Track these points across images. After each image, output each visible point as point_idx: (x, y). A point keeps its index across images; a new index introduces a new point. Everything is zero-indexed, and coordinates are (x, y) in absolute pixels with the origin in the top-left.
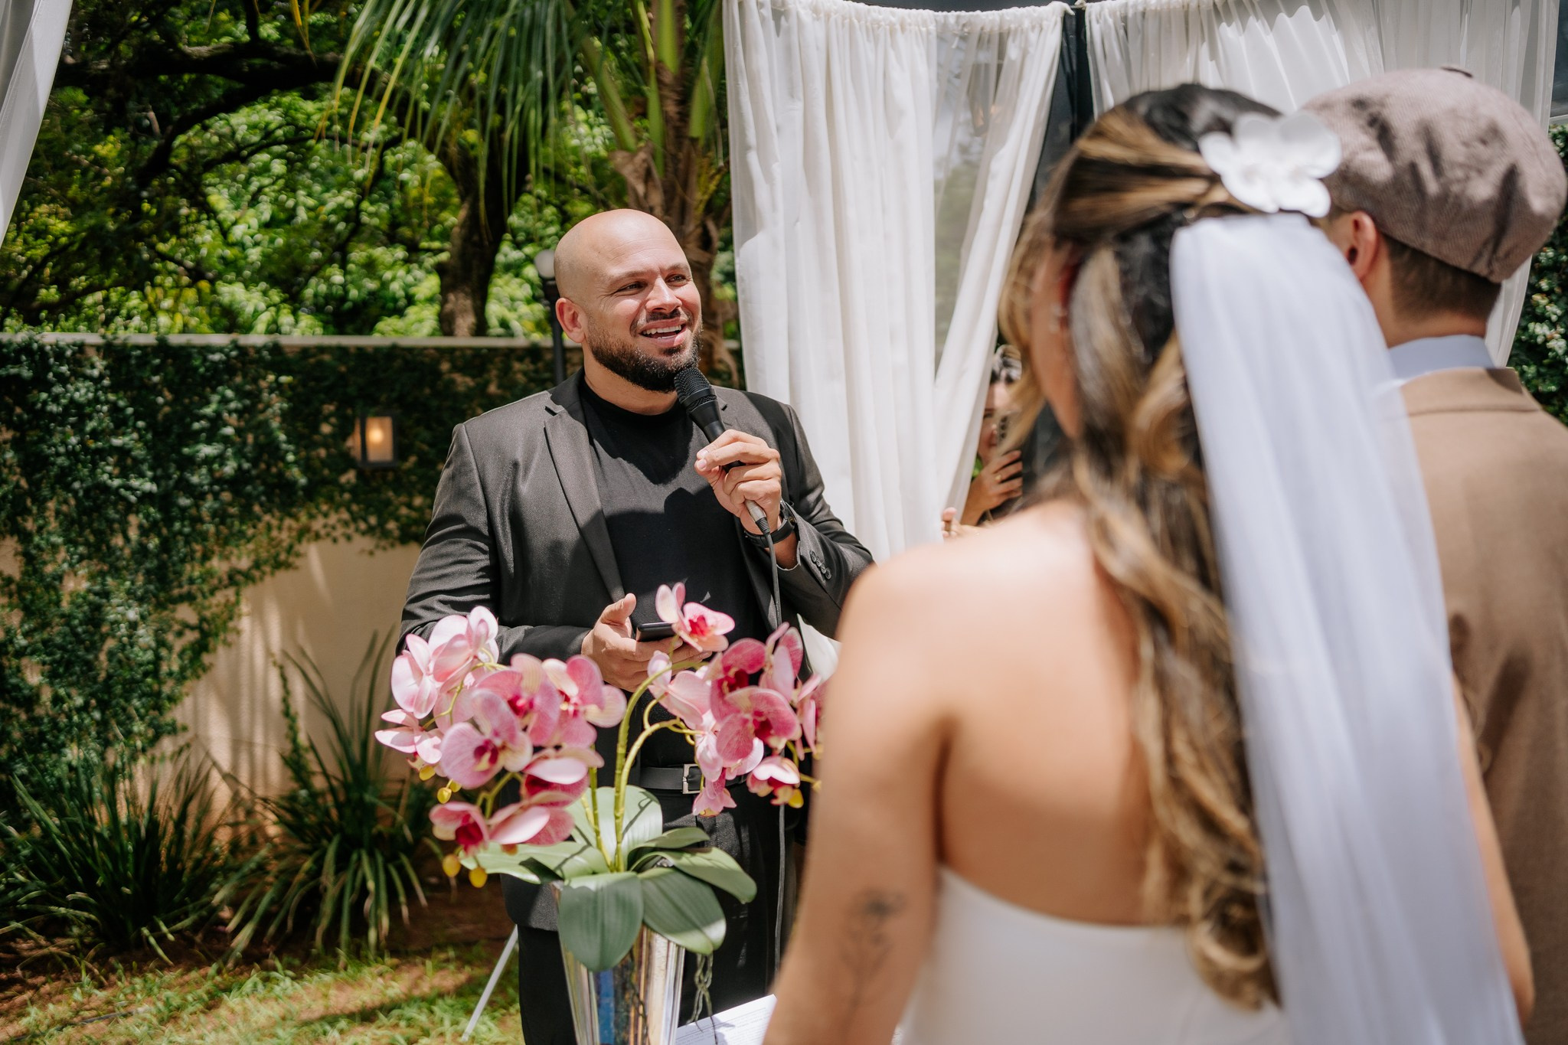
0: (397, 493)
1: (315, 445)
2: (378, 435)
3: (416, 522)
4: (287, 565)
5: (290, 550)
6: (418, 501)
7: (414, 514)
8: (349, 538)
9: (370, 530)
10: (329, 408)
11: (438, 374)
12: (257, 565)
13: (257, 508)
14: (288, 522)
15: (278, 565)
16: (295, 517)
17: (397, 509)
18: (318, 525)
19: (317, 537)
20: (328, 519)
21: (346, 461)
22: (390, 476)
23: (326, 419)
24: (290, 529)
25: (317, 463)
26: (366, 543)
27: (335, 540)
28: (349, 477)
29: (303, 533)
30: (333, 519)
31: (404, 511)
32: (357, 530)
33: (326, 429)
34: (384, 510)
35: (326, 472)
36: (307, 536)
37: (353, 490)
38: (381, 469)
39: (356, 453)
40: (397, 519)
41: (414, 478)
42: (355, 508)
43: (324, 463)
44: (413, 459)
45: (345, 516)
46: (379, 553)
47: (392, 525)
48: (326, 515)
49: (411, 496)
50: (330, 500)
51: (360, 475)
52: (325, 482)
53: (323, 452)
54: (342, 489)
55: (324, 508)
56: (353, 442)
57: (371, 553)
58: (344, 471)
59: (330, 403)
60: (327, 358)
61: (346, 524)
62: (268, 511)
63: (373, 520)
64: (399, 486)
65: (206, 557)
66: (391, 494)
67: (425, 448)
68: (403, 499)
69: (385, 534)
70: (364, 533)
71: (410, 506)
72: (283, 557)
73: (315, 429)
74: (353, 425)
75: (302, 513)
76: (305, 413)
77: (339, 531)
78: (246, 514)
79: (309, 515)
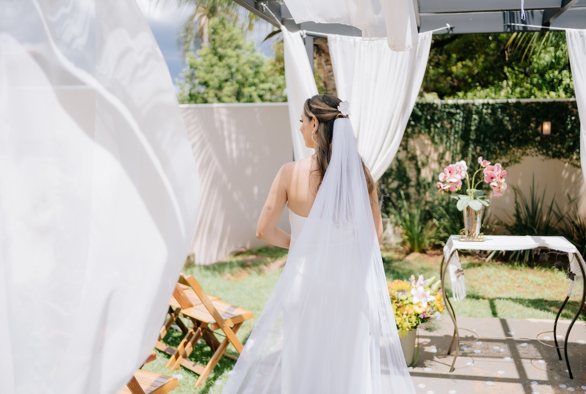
0: (552, 143)
1: (528, 129)
2: (547, 127)
3: (557, 152)
4: (518, 162)
5: (519, 158)
6: (559, 146)
7: (557, 150)
8: (537, 156)
9: (543, 154)
10: (533, 119)
11: (568, 109)
12: (510, 162)
13: (511, 146)
14: (520, 150)
15: (516, 162)
16: (522, 149)
17: (552, 148)
18: (528, 151)
19: (528, 155)
20: (531, 150)
21: (537, 134)
22: (551, 139)
23: (533, 123)
24: (520, 152)
25: (529, 135)
26: (543, 157)
27: (533, 156)
28: (538, 138)
29: (524, 154)
30: (533, 150)
31: (554, 149)
32: (539, 153)
33: (532, 125)
34: (548, 148)
35: (531, 137)
36: (525, 154)
37: (539, 142)
38: (547, 136)
39: (540, 132)
40: (552, 151)
41: (558, 139)
42: (539, 147)
43: (531, 134)
44: (558, 134)
45: (536, 149)
46: (546, 161)
47: (550, 153)
48: (530, 149)
49: (557, 144)
50: (532, 145)
51: (542, 138)
52: (530, 139)
53: (531, 131)
54: (536, 142)
55: (530, 147)
56: (539, 129)
57: (543, 160)
58: (537, 136)
59: (534, 117)
60: (534, 105)
61: (536, 152)
62: (514, 147)
63: (544, 151)
64: (553, 142)
66: (550, 144)
67: (562, 130)
68: (555, 145)
69: (548, 155)
70: (541, 155)
71: (556, 147)
72: (517, 160)
73: (529, 125)
74: (540, 124)
75: (524, 148)
76: (526, 120)
77: (534, 154)
78: (508, 148)
79: (526, 149)
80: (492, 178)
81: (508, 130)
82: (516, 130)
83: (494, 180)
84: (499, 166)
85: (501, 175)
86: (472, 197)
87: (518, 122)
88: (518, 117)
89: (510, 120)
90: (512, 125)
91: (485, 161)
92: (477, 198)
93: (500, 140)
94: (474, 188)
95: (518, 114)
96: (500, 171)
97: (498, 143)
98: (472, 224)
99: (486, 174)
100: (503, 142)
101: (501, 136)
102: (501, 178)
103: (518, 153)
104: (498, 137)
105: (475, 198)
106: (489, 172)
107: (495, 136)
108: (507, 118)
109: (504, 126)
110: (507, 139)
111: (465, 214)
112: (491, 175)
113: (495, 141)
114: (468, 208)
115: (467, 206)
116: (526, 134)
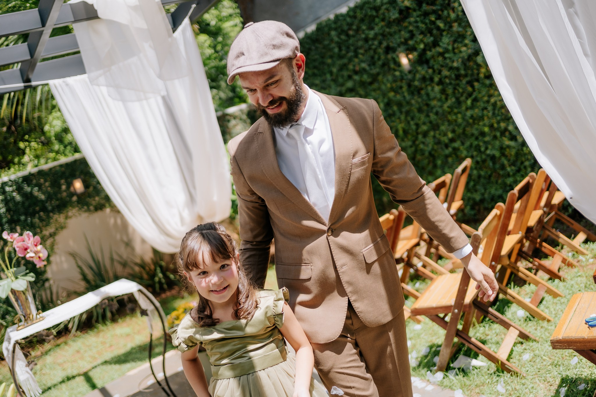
0: (90, 198)
1: (62, 192)
2: (78, 185)
3: (98, 205)
4: (65, 227)
5: (64, 223)
7: (97, 202)
8: (80, 214)
9: (86, 211)
10: (63, 181)
12: (57, 229)
13: (51, 214)
14: (62, 215)
15: (62, 227)
17: (92, 202)
18: (70, 214)
19: (71, 217)
20: (72, 212)
21: (72, 194)
22: (87, 194)
23: (63, 184)
24: (63, 217)
25: (64, 197)
26: (85, 215)
27: (76, 216)
28: (75, 198)
29: (67, 217)
30: (74, 210)
31: (94, 202)
32: (82, 211)
33: (64, 187)
34: (88, 204)
35: (68, 199)
37: (77, 201)
38: (83, 194)
39: (74, 191)
40: (92, 205)
41: (93, 193)
42: (79, 206)
43: (66, 196)
44: (90, 188)
45: (77, 208)
46: (90, 216)
47: (91, 207)
49: (94, 198)
50: (71, 206)
51: (78, 197)
52: (68, 201)
53: (64, 194)
54: (74, 202)
55: (70, 208)
56: (72, 189)
58: (73, 197)
59: (62, 179)
60: (58, 168)
61: (78, 211)
62: (54, 214)
63: (85, 207)
64: (90, 196)
65: (41, 231)
66: (88, 199)
67: (94, 183)
68: (92, 199)
69: (90, 210)
70: (84, 212)
71: (94, 200)
72: (63, 225)
73: (60, 188)
74: (70, 184)
75: (64, 212)
76: (55, 184)
77: (77, 214)
78: (49, 217)
79: (67, 212)
80: (26, 249)
81: (42, 201)
82: (50, 197)
83: (29, 250)
84: (29, 234)
85: (34, 242)
86: (13, 278)
87: (49, 188)
88: (47, 184)
89: (40, 189)
90: (44, 193)
91: (11, 234)
92: (19, 277)
93: (38, 212)
94: (11, 268)
95: (46, 181)
96: (32, 239)
97: (37, 215)
98: (24, 306)
99: (18, 247)
100: (42, 214)
101: (37, 208)
102: (36, 245)
103: (60, 218)
104: (34, 210)
105: (17, 278)
106: (20, 244)
107: (31, 210)
108: (36, 189)
109: (36, 198)
110: (44, 209)
111: (12, 299)
112: (24, 247)
113: (33, 215)
114: (13, 291)
115: (10, 289)
116: (61, 199)
